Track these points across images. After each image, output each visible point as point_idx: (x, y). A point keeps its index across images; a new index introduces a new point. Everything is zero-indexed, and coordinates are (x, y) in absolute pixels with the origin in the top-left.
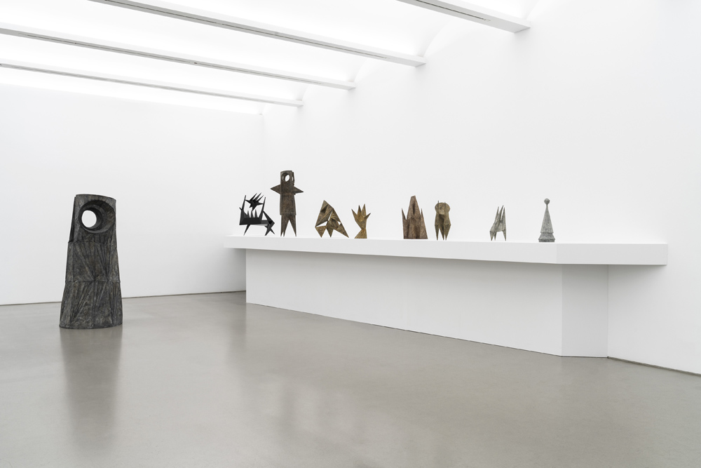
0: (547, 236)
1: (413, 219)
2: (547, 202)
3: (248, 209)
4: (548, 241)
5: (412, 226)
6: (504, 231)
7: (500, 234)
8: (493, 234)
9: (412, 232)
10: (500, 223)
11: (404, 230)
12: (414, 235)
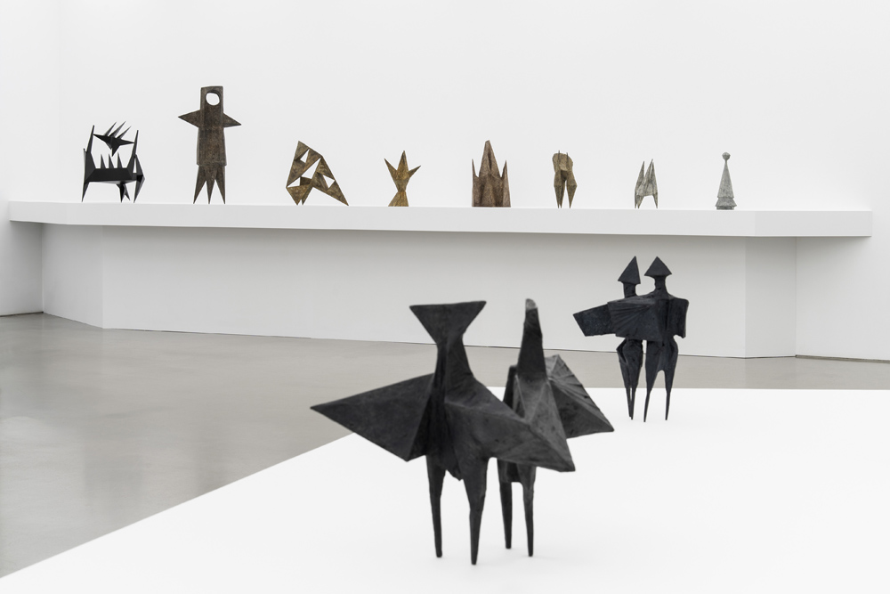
0: (726, 202)
1: (490, 176)
2: (727, 157)
3: (101, 152)
4: (726, 208)
5: (489, 187)
6: (655, 196)
7: (648, 200)
8: (638, 199)
9: (490, 196)
10: (647, 183)
11: (474, 193)
12: (494, 201)
